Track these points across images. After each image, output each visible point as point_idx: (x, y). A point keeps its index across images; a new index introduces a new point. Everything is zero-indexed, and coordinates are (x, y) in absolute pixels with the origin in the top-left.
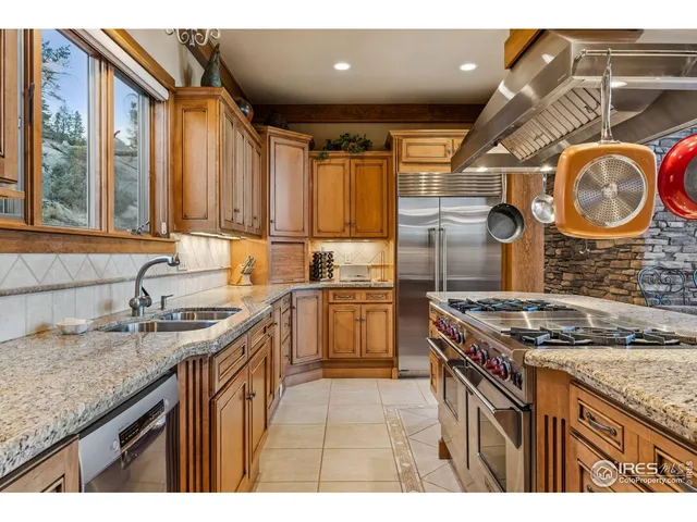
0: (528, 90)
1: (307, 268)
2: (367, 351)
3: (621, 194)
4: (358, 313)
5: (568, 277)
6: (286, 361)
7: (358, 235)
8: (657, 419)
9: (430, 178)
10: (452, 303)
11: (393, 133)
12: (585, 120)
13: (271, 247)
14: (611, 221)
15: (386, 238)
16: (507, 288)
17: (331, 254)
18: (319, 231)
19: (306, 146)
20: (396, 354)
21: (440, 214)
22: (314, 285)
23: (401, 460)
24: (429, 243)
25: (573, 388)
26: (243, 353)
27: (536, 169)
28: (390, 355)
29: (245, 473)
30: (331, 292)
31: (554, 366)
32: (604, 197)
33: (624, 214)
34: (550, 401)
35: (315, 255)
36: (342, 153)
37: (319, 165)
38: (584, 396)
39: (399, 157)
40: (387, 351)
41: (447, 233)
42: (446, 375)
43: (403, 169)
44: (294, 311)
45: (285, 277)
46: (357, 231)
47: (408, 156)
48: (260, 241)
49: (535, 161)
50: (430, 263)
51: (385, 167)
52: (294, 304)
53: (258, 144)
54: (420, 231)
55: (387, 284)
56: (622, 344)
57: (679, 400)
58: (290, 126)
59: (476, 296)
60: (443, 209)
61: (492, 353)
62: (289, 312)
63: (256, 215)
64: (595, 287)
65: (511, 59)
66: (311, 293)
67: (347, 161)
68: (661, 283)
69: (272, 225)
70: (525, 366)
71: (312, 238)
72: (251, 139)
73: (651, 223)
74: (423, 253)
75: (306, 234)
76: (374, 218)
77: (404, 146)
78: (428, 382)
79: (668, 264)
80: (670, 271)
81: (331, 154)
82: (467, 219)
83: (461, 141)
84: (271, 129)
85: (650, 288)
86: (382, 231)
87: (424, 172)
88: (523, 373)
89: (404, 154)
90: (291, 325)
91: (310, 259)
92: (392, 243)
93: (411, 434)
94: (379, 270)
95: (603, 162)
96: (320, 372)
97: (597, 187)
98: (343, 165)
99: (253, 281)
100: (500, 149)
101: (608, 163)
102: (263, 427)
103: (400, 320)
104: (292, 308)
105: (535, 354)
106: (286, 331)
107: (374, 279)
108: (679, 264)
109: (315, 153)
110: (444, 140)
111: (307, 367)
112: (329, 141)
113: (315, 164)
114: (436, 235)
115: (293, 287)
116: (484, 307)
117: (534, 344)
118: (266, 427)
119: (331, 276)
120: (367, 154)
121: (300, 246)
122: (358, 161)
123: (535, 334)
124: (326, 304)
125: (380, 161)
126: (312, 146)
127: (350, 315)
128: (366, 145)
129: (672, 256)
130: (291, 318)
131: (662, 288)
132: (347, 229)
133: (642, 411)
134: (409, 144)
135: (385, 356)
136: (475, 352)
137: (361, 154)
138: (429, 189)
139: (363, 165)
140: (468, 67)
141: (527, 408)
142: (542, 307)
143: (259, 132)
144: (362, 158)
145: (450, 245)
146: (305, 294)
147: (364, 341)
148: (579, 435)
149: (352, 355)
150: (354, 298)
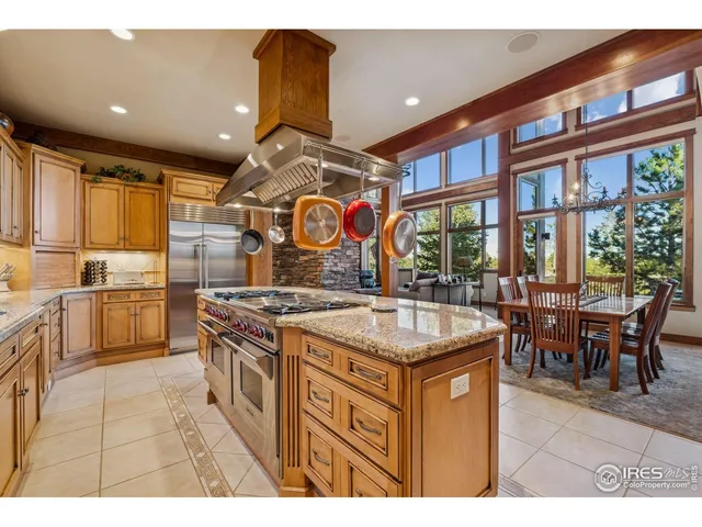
0: (266, 164)
1: (78, 275)
2: (142, 339)
3: (327, 226)
4: (132, 310)
5: (283, 277)
6: (55, 358)
7: (132, 247)
8: (350, 343)
9: (193, 208)
10: (218, 295)
11: (165, 172)
12: (303, 183)
13: (34, 255)
14: (323, 240)
15: (159, 251)
16: (249, 284)
17: (104, 263)
18: (92, 243)
19: (79, 169)
20: (168, 338)
21: (203, 236)
22: (87, 289)
23: (178, 414)
24: (195, 256)
25: (303, 336)
26: (14, 352)
27: (270, 209)
28: (163, 339)
29: (16, 466)
30: (105, 294)
31: (293, 325)
32: (319, 227)
33: (329, 237)
34: (291, 347)
35: (87, 264)
36: (116, 180)
37: (92, 187)
38: (310, 339)
39: (170, 191)
40: (160, 336)
41: (208, 248)
42: (214, 345)
43: (174, 200)
44: (65, 313)
45: (53, 283)
46: (131, 244)
47: (177, 191)
48: (21, 250)
49: (270, 204)
50: (196, 270)
51: (157, 197)
52: (64, 306)
53: (18, 157)
54: (188, 247)
55: (160, 286)
56: (325, 309)
57: (358, 332)
58: (58, 148)
59: (233, 290)
60: (205, 232)
61: (251, 323)
62: (58, 314)
63: (15, 224)
64: (300, 282)
65: (260, 138)
66: (85, 296)
67: (121, 188)
68: (332, 279)
69: (37, 236)
70: (276, 327)
71: (84, 248)
72: (11, 153)
73: (340, 243)
74: (190, 263)
75: (78, 244)
76: (148, 235)
77: (174, 183)
78: (196, 354)
79: (335, 269)
80: (336, 273)
81: (104, 179)
82: (223, 240)
83: (222, 186)
84: (34, 147)
85: (326, 282)
86: (154, 245)
87: (189, 204)
88: (274, 332)
89: (174, 188)
90: (60, 325)
91: (81, 267)
92: (163, 255)
93: (185, 392)
94: (151, 276)
95: (318, 207)
96: (94, 362)
97: (315, 221)
98: (118, 190)
99: (12, 287)
100: (250, 194)
101: (321, 208)
102: (35, 419)
103: (171, 313)
104: (61, 309)
105: (282, 320)
106: (55, 330)
107: (148, 282)
108: (339, 269)
109: (86, 176)
110: (207, 184)
111: (79, 360)
112: (103, 169)
113: (88, 186)
114: (200, 250)
115: (62, 291)
116: (242, 296)
117: (280, 314)
118: (38, 418)
119: (104, 280)
120: (141, 184)
121: (70, 256)
122: (132, 189)
123: (280, 309)
124: (99, 304)
125: (152, 191)
126: (84, 170)
127: (124, 312)
128: (140, 177)
129: (336, 265)
130: (61, 319)
131: (332, 282)
132: (122, 243)
133: (343, 340)
134: (178, 182)
135: (158, 340)
136: (239, 325)
137: (135, 184)
138: (193, 216)
139: (137, 192)
140: (225, 137)
141: (277, 354)
142: (277, 294)
143: (21, 148)
144: (136, 187)
145: (210, 258)
146: (78, 296)
147: (138, 331)
148: (307, 363)
149: (128, 344)
150: (129, 297)
